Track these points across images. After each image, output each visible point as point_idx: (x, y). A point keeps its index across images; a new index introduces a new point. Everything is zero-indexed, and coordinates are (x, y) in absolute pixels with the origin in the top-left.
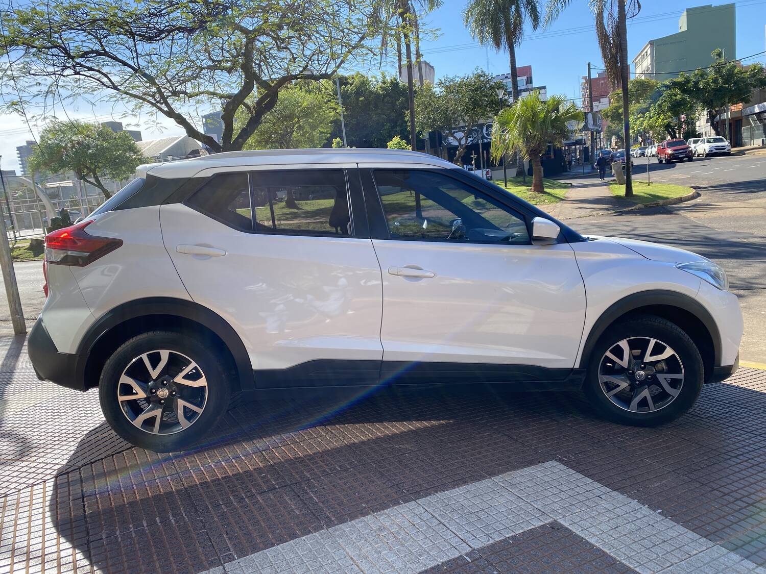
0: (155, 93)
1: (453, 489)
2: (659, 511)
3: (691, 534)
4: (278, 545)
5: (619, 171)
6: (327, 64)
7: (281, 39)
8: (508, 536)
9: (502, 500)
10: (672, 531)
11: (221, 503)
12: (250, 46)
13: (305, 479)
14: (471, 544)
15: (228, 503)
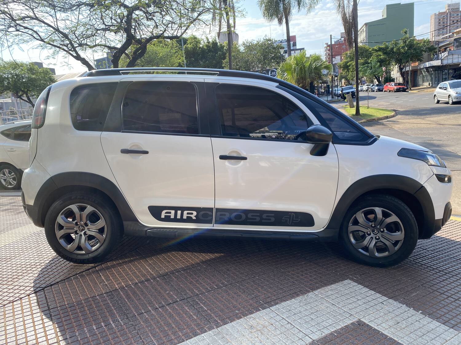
0: (69, 44)
1: (291, 299)
2: (420, 312)
3: (444, 327)
4: (186, 340)
5: (350, 99)
6: (177, 30)
7: (149, 13)
8: (333, 331)
9: (323, 307)
10: (432, 325)
11: (144, 312)
12: (130, 16)
13: (195, 294)
14: (311, 337)
15: (148, 312)
